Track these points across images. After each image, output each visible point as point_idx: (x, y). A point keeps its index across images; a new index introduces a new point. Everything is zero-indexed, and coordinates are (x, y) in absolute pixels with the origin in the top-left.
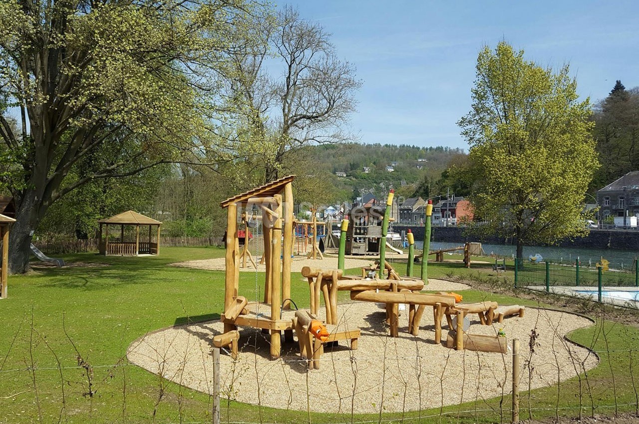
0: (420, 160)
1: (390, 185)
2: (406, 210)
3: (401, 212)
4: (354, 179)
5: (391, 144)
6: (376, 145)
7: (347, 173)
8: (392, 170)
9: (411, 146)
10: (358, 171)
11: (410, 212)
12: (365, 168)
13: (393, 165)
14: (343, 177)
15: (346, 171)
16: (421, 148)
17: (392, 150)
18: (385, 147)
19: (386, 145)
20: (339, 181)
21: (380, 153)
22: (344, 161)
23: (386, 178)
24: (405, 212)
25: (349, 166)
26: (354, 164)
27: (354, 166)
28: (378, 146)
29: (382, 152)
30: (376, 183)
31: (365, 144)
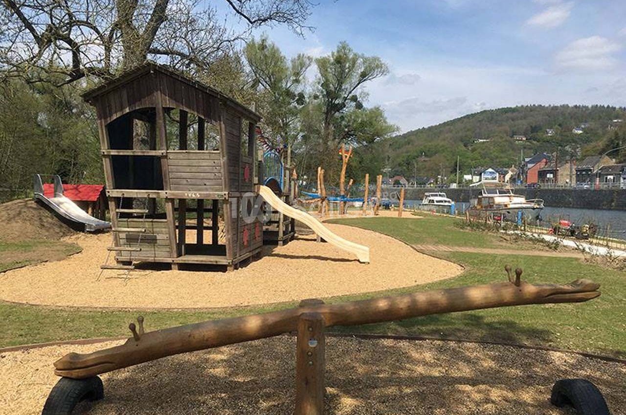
0: (616, 121)
1: (578, 148)
2: (584, 171)
3: (578, 173)
4: (535, 142)
5: (581, 105)
6: (563, 106)
7: (527, 136)
8: (581, 132)
9: (606, 106)
10: (540, 134)
11: (590, 173)
12: (548, 130)
13: (583, 126)
14: (521, 140)
15: (525, 135)
16: (617, 107)
17: (582, 111)
18: (575, 109)
19: (576, 106)
20: (518, 145)
21: (567, 115)
22: (523, 124)
23: (573, 140)
24: (584, 173)
25: (529, 128)
26: (536, 127)
27: (535, 129)
28: (565, 107)
29: (569, 114)
30: (562, 146)
31: (550, 105)
